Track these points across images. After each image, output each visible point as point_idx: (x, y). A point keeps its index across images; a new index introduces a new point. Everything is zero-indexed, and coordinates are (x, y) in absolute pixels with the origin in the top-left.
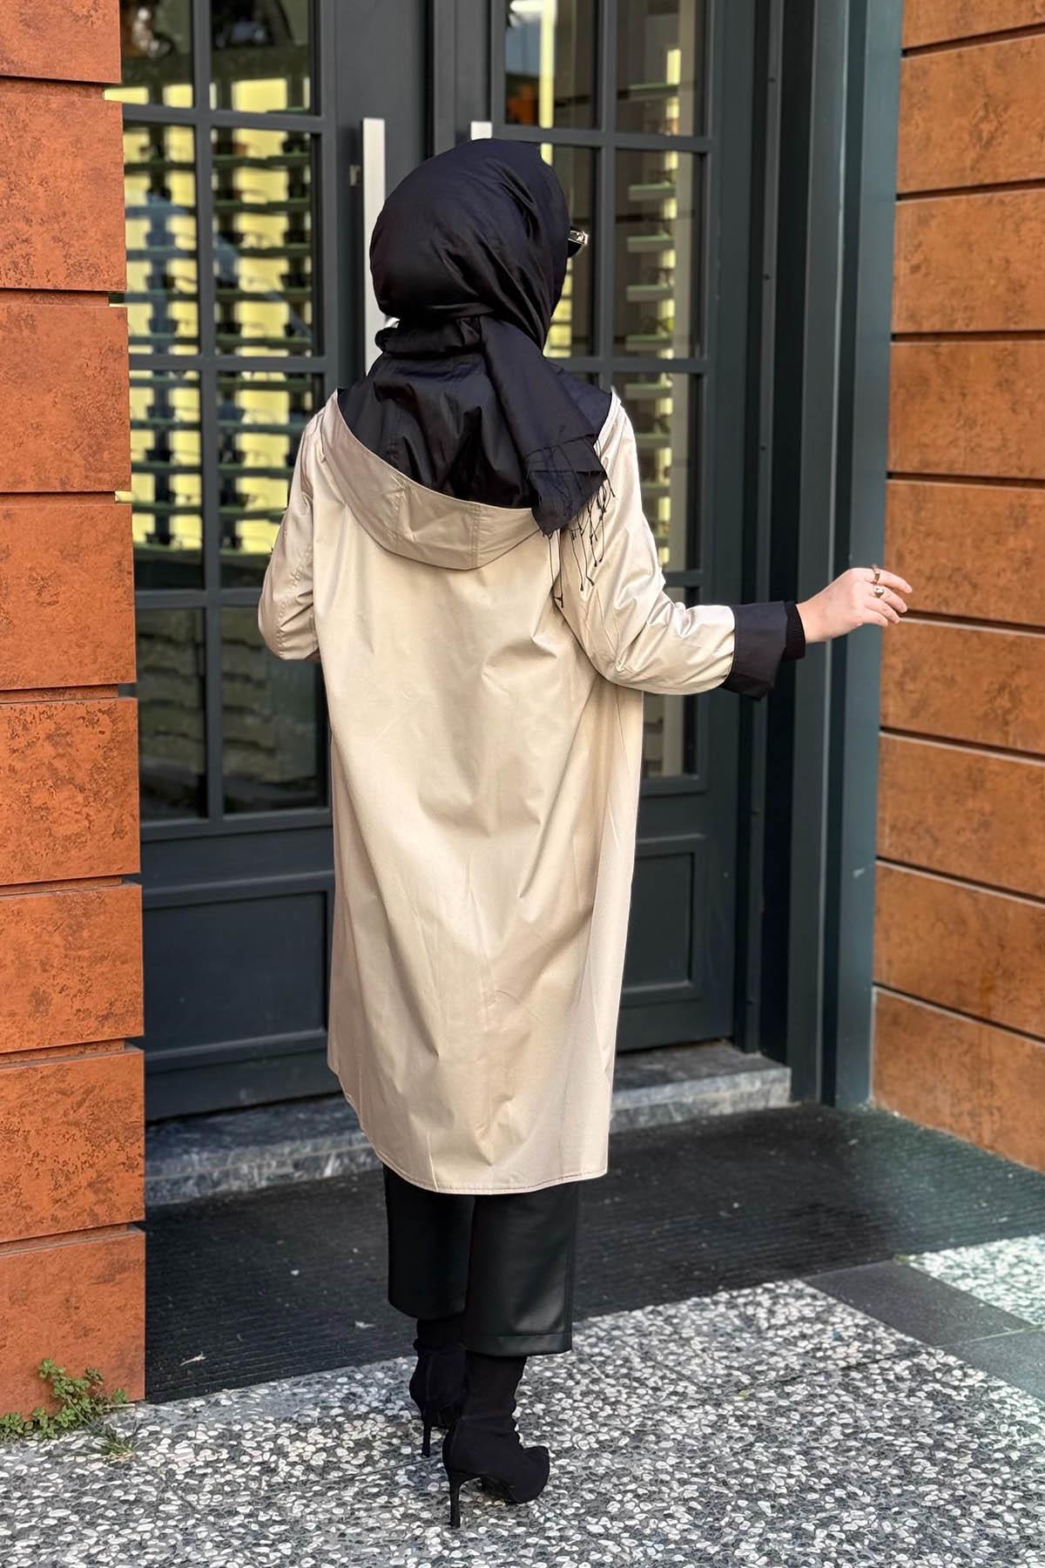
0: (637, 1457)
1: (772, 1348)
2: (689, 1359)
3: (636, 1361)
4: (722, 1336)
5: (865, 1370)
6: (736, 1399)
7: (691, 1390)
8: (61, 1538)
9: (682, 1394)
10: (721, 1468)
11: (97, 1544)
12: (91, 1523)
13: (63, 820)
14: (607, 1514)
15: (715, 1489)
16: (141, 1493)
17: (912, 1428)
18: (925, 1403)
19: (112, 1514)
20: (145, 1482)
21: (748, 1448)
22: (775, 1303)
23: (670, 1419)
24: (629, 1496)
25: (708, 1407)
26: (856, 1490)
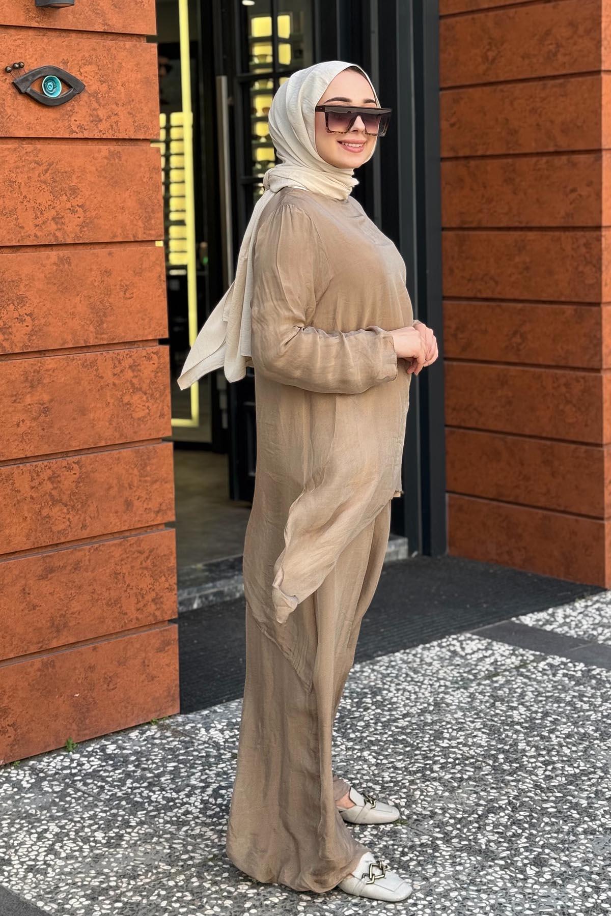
0: (443, 714)
1: (474, 663)
2: (437, 671)
3: (412, 674)
4: (446, 659)
5: (526, 667)
6: (473, 685)
7: (448, 684)
8: (182, 774)
9: (445, 686)
10: (486, 714)
11: (202, 775)
12: (192, 767)
13: (137, 410)
14: (445, 738)
15: (489, 723)
16: (206, 752)
17: (565, 690)
18: (564, 679)
19: (200, 762)
20: (206, 747)
21: (493, 705)
22: (462, 644)
23: (447, 696)
24: (450, 730)
25: (462, 690)
26: (556, 717)
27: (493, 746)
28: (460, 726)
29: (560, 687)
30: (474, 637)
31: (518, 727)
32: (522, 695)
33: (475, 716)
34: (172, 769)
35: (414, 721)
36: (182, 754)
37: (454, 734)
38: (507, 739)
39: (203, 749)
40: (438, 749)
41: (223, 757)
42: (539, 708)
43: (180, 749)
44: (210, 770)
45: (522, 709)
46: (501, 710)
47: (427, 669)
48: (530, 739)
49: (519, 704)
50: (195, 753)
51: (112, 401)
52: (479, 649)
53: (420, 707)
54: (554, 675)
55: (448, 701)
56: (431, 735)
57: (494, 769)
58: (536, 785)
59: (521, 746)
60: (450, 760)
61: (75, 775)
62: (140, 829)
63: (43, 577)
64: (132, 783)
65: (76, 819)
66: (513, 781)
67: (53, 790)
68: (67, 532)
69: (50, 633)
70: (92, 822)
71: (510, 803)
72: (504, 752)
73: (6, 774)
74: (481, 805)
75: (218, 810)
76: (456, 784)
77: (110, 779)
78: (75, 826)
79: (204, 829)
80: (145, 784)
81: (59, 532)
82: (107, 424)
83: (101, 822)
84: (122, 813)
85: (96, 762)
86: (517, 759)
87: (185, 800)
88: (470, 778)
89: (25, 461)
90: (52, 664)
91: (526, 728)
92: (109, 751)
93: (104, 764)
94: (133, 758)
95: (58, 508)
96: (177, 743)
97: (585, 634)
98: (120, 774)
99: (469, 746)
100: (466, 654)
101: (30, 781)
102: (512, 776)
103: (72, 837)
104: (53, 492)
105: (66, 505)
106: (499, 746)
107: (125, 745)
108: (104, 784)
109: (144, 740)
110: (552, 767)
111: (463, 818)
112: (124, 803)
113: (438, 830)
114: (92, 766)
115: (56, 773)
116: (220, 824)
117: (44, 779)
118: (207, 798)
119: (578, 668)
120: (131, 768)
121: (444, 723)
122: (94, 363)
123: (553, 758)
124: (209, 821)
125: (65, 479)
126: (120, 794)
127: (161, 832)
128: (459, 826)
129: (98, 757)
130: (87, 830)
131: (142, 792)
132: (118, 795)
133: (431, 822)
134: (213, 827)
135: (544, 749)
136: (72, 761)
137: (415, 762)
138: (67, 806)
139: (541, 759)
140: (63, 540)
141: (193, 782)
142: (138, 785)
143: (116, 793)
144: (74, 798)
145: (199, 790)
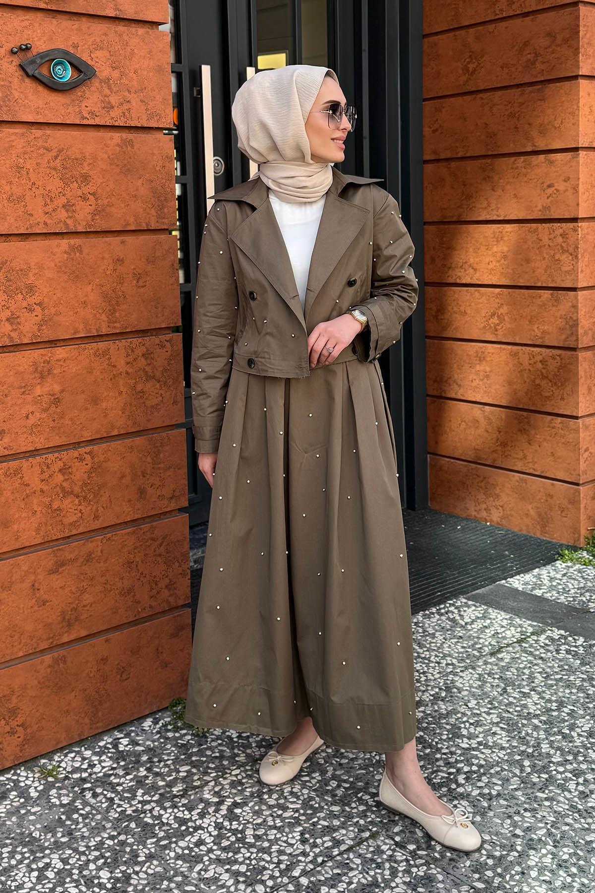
0: (455, 702)
1: (476, 635)
2: (442, 645)
5: (527, 642)
6: (480, 664)
7: (455, 661)
8: (195, 784)
9: (453, 664)
10: (500, 703)
11: (216, 785)
12: (206, 773)
13: (150, 397)
14: (464, 736)
15: (506, 715)
16: (221, 751)
17: (572, 671)
18: (568, 656)
19: (213, 766)
20: (220, 745)
21: (505, 691)
22: (459, 611)
23: (456, 679)
24: (467, 724)
25: (470, 670)
26: (572, 708)
27: (515, 747)
28: (476, 719)
29: (566, 667)
30: (470, 603)
31: (536, 721)
32: (531, 678)
33: (489, 706)
34: (185, 774)
35: (429, 712)
36: (196, 754)
37: (472, 730)
38: (528, 738)
39: (216, 747)
40: (459, 752)
41: (237, 759)
42: (552, 695)
43: (192, 746)
44: (225, 779)
45: (535, 697)
46: (515, 698)
47: (431, 642)
48: (552, 739)
49: (531, 690)
50: (209, 753)
51: (125, 390)
52: (478, 618)
53: (432, 693)
54: (558, 651)
55: (458, 684)
56: (448, 731)
57: (523, 782)
58: (572, 806)
59: (545, 748)
60: (475, 768)
61: (84, 780)
62: (149, 867)
63: (53, 572)
64: (142, 796)
65: (82, 849)
66: (547, 799)
67: (61, 801)
68: (79, 523)
69: (61, 628)
70: (97, 853)
71: (549, 834)
72: (530, 756)
73: (15, 778)
74: (517, 836)
75: (233, 839)
76: (486, 804)
77: (120, 788)
78: (79, 859)
79: (220, 870)
80: (156, 798)
81: (71, 524)
82: (121, 412)
83: (108, 854)
84: (130, 840)
85: (108, 763)
86: (544, 767)
87: (198, 822)
88: (499, 795)
89: (34, 453)
90: (64, 659)
91: (545, 723)
92: (121, 748)
93: (115, 766)
94: (145, 758)
95: (69, 500)
96: (189, 737)
97: (574, 600)
98: (131, 780)
99: (491, 748)
100: (466, 624)
101: (39, 789)
102: (543, 792)
103: (75, 877)
104: (65, 484)
105: (77, 497)
106: (523, 748)
107: (138, 738)
108: (113, 795)
109: (158, 732)
110: (583, 778)
111: (502, 856)
112: (133, 825)
113: (477, 876)
114: (103, 767)
115: (67, 778)
116: (236, 862)
117: (51, 786)
118: (221, 820)
119: (579, 643)
120: (143, 772)
121: (459, 715)
122: (106, 352)
123: (581, 766)
124: (224, 856)
125: (77, 470)
126: (129, 812)
127: (172, 872)
128: (499, 870)
129: (109, 755)
130: (92, 866)
131: (153, 808)
132: (127, 813)
133: (468, 863)
134: (228, 867)
135: (570, 753)
136: (84, 759)
137: (436, 771)
138: (73, 827)
139: (569, 767)
140: (74, 532)
141: (207, 796)
142: (149, 799)
143: (125, 811)
144: (81, 815)
145: (213, 808)
